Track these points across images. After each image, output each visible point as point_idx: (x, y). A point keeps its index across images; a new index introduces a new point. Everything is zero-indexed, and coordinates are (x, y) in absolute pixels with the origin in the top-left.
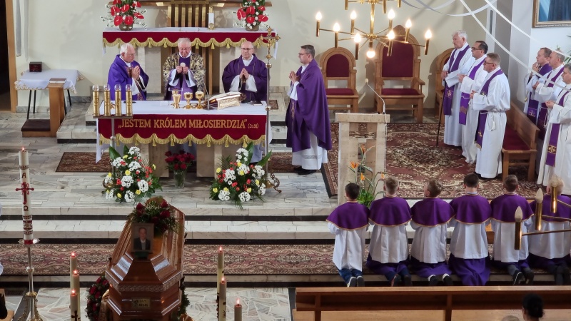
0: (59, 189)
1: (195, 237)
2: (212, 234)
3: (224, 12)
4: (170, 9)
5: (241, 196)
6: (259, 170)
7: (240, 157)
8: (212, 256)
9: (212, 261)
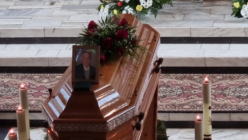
0: (47, 6)
1: (209, 65)
2: (229, 60)
8: (226, 89)
9: (225, 95)
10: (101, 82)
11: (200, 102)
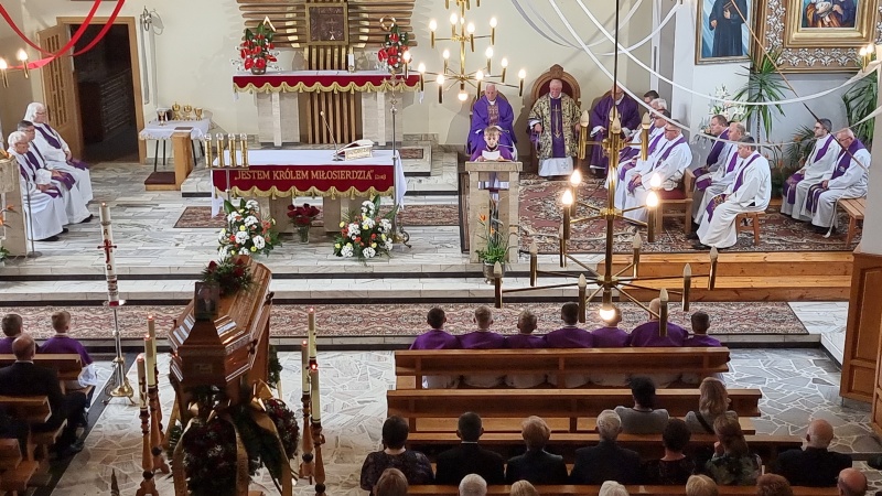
0: (172, 247)
1: (313, 297)
2: (332, 292)
3: (366, 53)
4: (307, 50)
5: (365, 252)
6: (386, 224)
7: (365, 210)
8: (329, 317)
9: (327, 323)
10: (220, 314)
11: (306, 329)
